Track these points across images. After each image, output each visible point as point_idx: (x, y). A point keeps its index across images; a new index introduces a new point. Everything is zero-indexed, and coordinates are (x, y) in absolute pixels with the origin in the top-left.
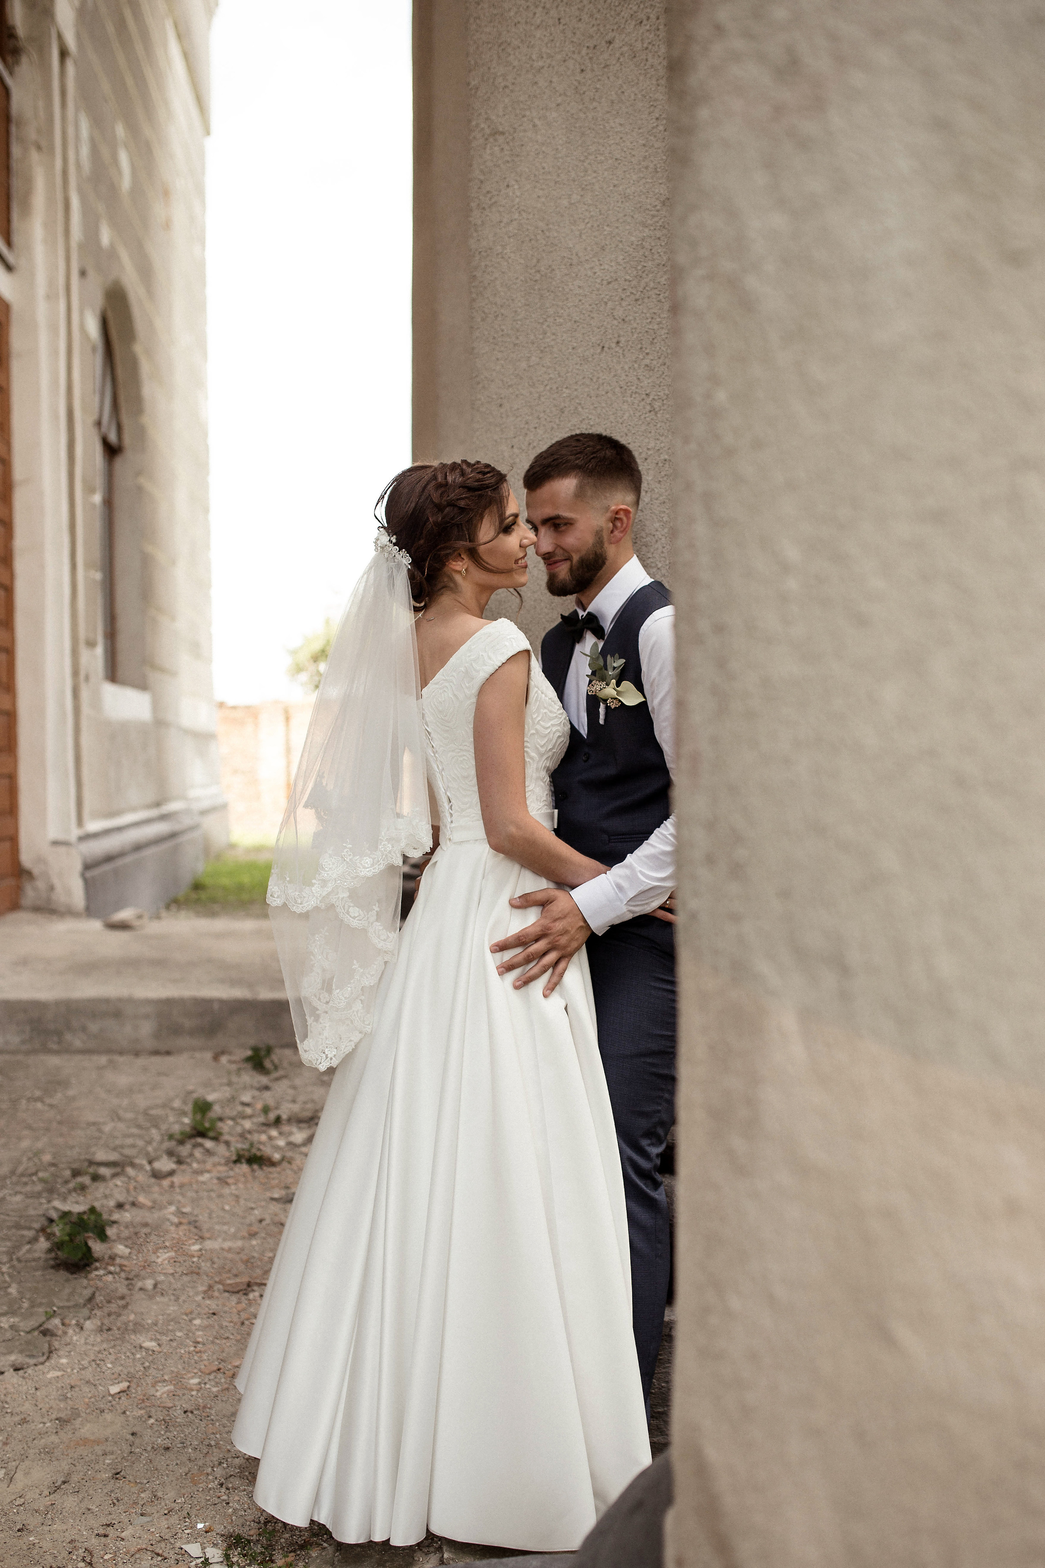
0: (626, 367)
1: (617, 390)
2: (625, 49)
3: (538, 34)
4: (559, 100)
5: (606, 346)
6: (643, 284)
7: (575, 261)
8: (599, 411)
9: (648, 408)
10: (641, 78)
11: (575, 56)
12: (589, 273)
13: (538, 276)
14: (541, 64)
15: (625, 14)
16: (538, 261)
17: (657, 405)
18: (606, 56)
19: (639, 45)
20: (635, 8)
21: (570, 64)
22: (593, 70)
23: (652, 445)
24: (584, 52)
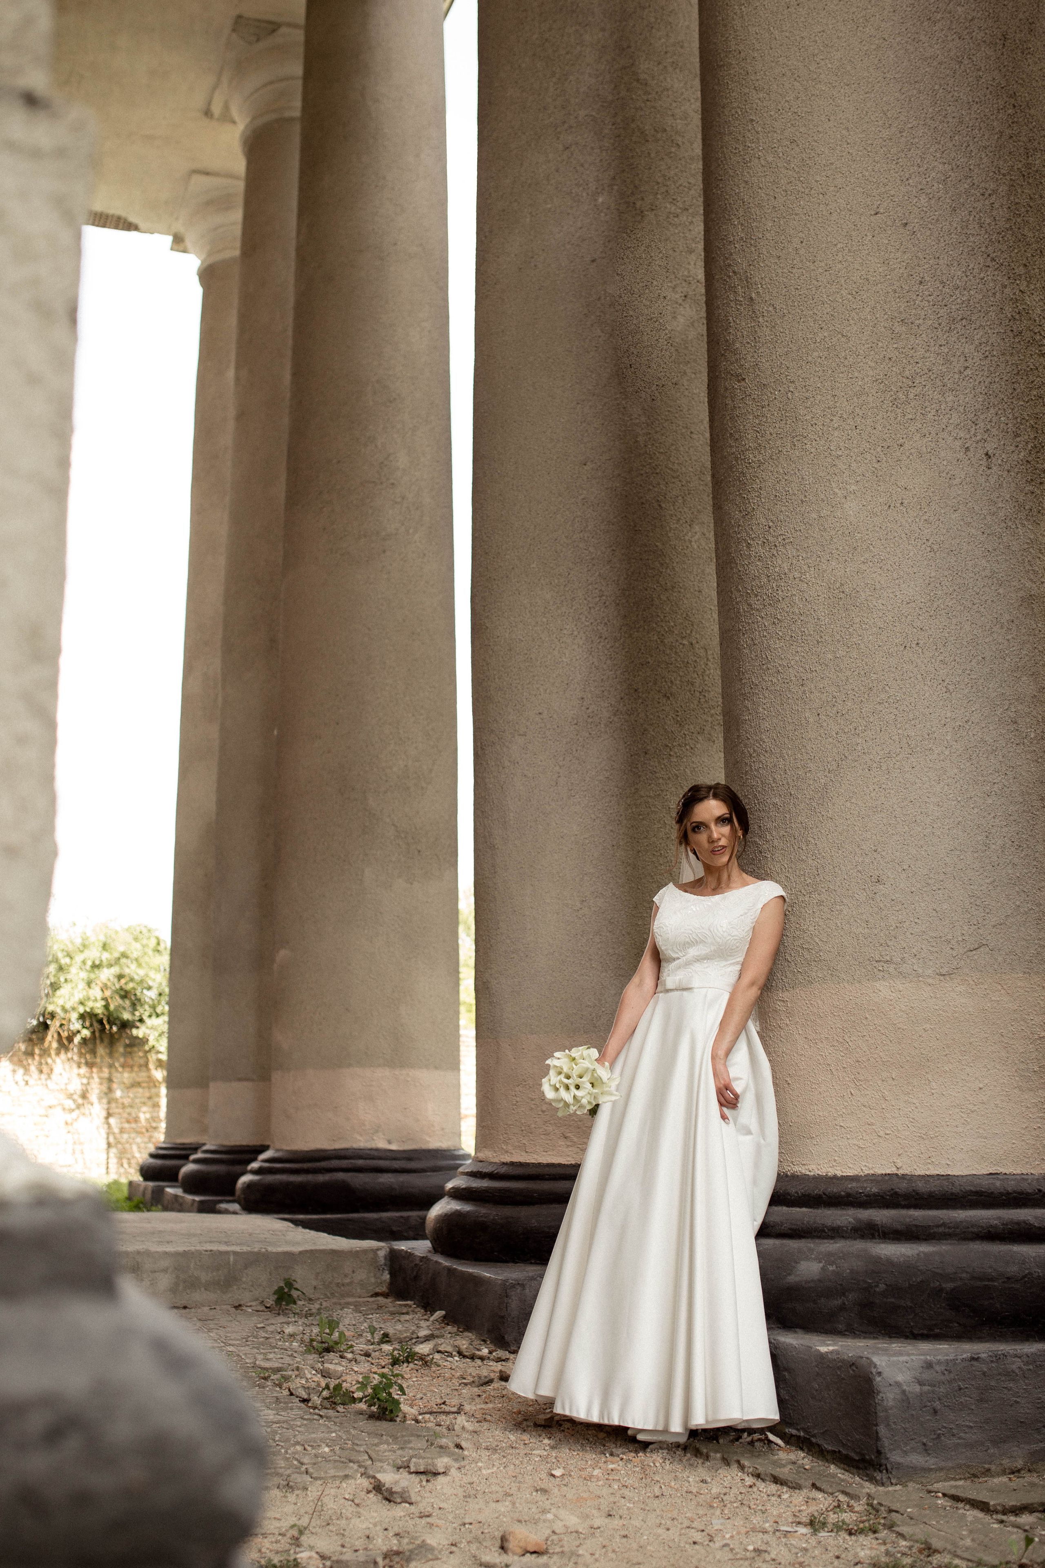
0: (926, 661)
2: (913, 451)
3: (836, 433)
4: (858, 478)
5: (908, 645)
6: (935, 605)
7: (878, 587)
8: (904, 690)
9: (945, 690)
10: (927, 471)
11: (872, 451)
13: (842, 595)
14: (840, 453)
15: (912, 429)
16: (842, 585)
17: (951, 687)
18: (898, 454)
19: (924, 449)
20: (920, 426)
21: (868, 456)
22: (887, 462)
23: (949, 715)
24: (879, 449)
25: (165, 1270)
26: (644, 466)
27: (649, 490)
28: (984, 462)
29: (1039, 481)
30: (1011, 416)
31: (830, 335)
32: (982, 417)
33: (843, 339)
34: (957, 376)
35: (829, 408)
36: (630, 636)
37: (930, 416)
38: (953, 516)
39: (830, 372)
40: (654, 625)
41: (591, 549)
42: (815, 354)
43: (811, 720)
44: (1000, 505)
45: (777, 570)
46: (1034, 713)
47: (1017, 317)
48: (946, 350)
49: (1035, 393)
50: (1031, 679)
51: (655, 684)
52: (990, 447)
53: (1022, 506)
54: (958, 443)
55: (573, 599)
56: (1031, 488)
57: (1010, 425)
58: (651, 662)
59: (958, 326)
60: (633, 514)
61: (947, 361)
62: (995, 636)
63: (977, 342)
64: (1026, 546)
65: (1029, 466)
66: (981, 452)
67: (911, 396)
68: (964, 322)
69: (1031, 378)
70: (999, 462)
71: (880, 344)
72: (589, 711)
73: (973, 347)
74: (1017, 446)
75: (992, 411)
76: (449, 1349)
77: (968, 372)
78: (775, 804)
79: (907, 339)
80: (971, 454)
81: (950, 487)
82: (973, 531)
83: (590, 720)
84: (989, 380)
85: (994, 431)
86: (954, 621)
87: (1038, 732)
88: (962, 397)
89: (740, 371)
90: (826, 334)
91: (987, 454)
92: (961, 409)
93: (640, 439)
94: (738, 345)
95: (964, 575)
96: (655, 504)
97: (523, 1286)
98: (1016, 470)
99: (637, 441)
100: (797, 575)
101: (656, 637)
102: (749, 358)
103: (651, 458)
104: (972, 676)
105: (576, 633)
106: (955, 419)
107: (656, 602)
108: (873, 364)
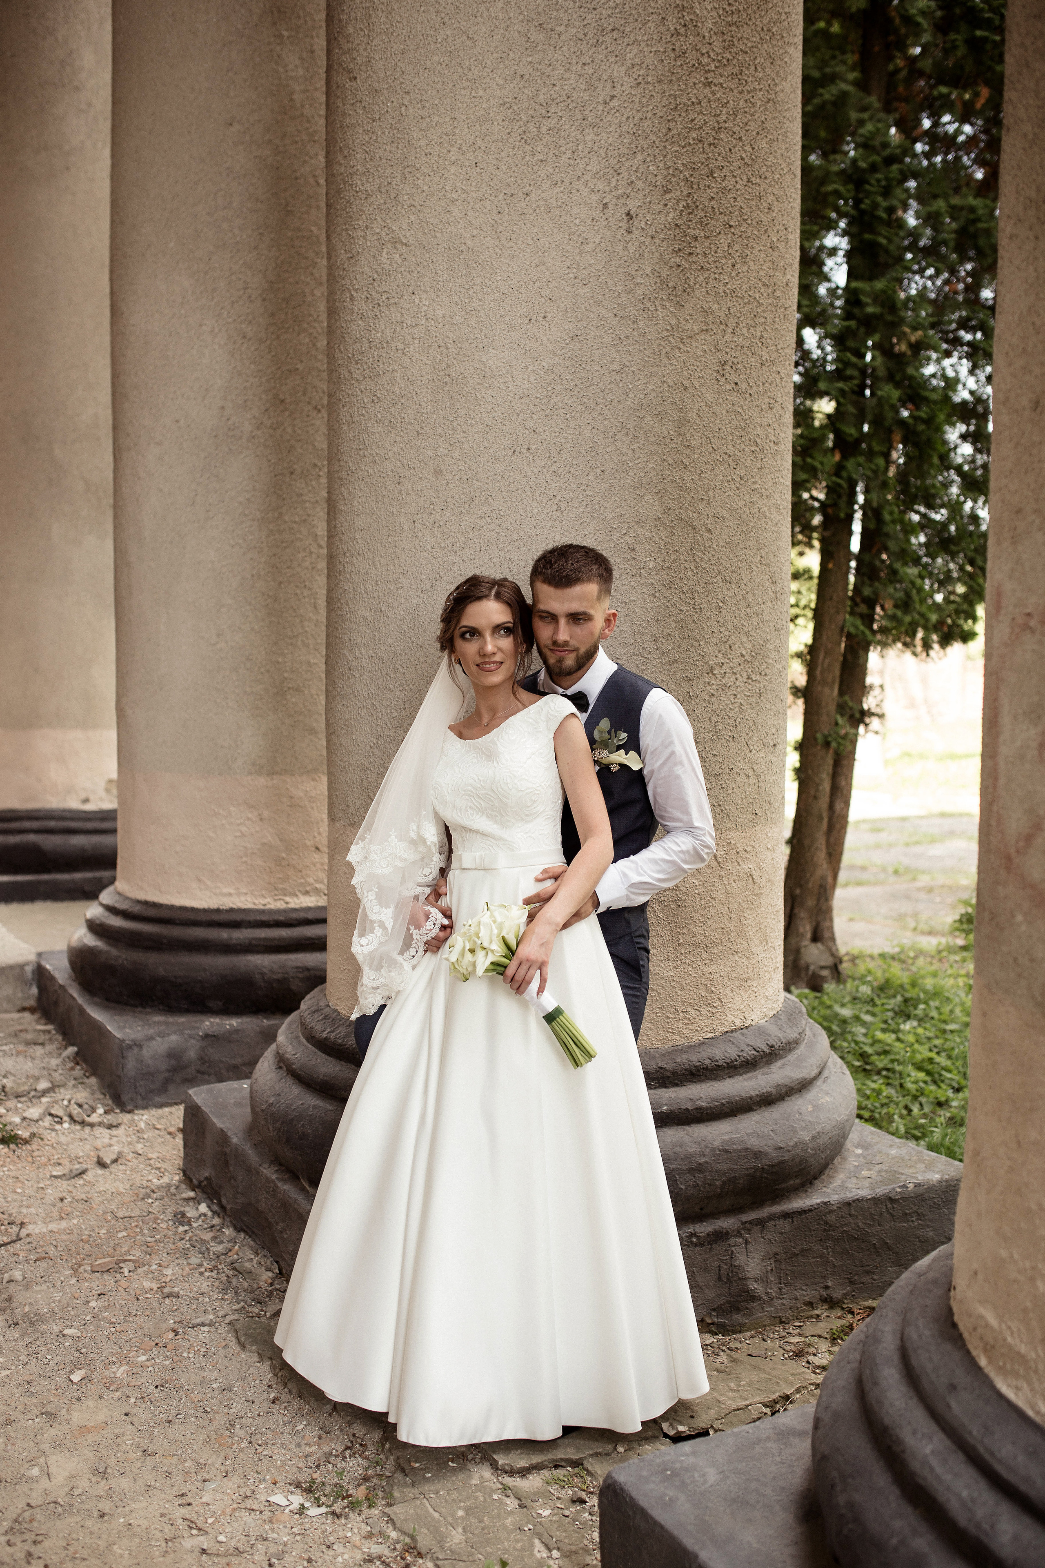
0: (536, 470)
1: (527, 488)
3: (453, 169)
4: (475, 232)
5: (517, 450)
6: (552, 403)
7: (488, 374)
8: (509, 504)
9: (555, 507)
10: (556, 231)
11: (492, 198)
12: (503, 386)
13: (447, 379)
14: (455, 196)
15: (542, 174)
16: (448, 366)
18: (523, 205)
19: (553, 201)
20: (551, 171)
21: (488, 204)
22: (509, 214)
24: (501, 197)
26: (299, 131)
27: (305, 161)
28: (624, 225)
29: (688, 251)
30: (661, 165)
31: (453, 35)
32: (627, 164)
33: (469, 43)
34: (600, 108)
35: (447, 134)
37: (564, 158)
38: (582, 292)
39: (450, 86)
41: (236, 231)
42: (436, 58)
43: (406, 527)
44: (639, 280)
45: (379, 335)
46: (656, 538)
47: (682, 31)
48: (591, 71)
49: (694, 135)
50: (656, 498)
51: (304, 393)
52: (633, 205)
53: (664, 283)
54: (595, 197)
55: (214, 289)
56: (678, 260)
57: (659, 177)
59: (608, 39)
60: (285, 190)
61: (590, 86)
62: (619, 444)
63: (629, 63)
64: (665, 334)
65: (678, 231)
66: (622, 211)
67: (544, 129)
68: (615, 34)
69: (691, 116)
70: (643, 225)
71: (512, 55)
73: (623, 69)
74: (666, 205)
75: (640, 157)
77: (615, 103)
78: (365, 618)
79: (544, 51)
80: (609, 212)
81: (581, 253)
82: (604, 312)
84: (639, 115)
85: (640, 184)
86: (572, 424)
87: (659, 560)
88: (604, 136)
89: (352, 65)
90: (449, 33)
91: (628, 214)
92: (602, 152)
94: (351, 30)
95: (588, 368)
96: (311, 180)
98: (662, 236)
99: (291, 99)
100: (401, 346)
102: (361, 51)
104: (588, 493)
106: (594, 164)
108: (501, 82)
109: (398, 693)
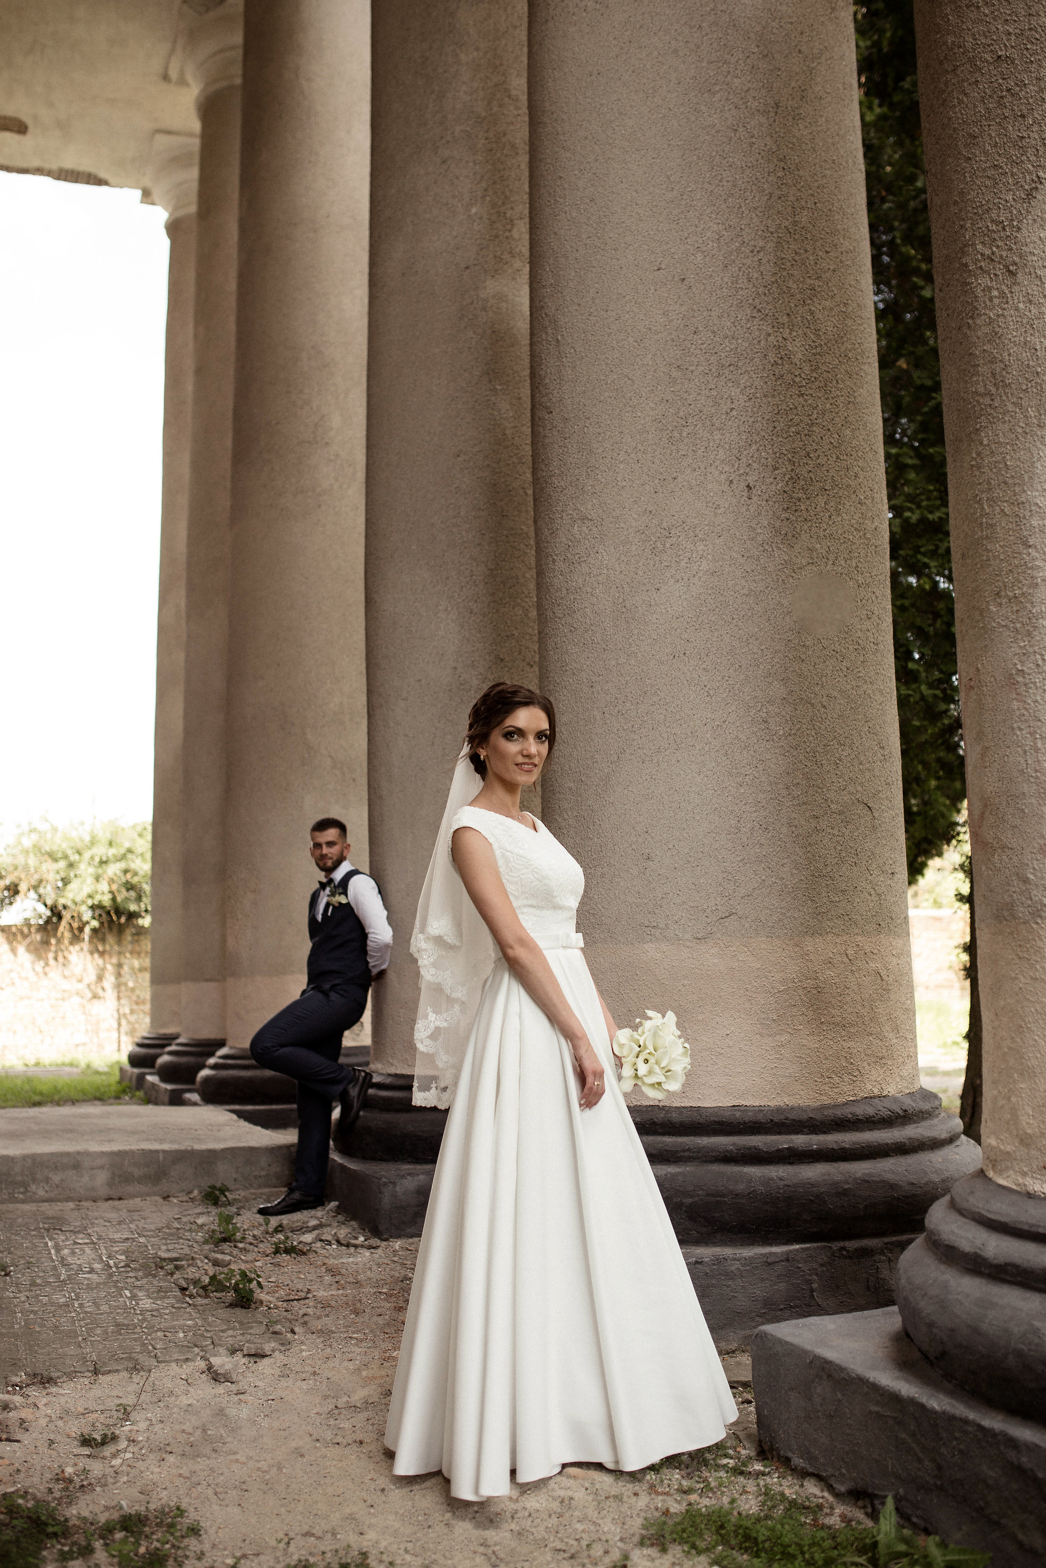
0: (691, 669)
1: (685, 682)
2: (685, 483)
3: (622, 466)
6: (700, 620)
7: (653, 603)
9: (706, 694)
11: (650, 483)
12: (664, 611)
13: (624, 610)
14: (624, 484)
15: (685, 464)
16: (624, 600)
17: (711, 692)
18: (672, 486)
19: (694, 482)
20: (691, 461)
21: (647, 487)
22: (663, 493)
23: (709, 716)
24: (656, 481)
25: (102, 1167)
26: (511, 457)
27: (516, 478)
28: (745, 494)
29: (794, 508)
30: (770, 451)
31: (619, 378)
32: (745, 453)
33: (629, 382)
34: (724, 417)
35: (617, 443)
36: (497, 611)
37: (700, 452)
38: (717, 541)
39: (618, 411)
40: (519, 601)
41: (464, 533)
42: (607, 394)
43: (598, 718)
44: (759, 531)
45: (574, 584)
46: (784, 712)
47: (780, 362)
48: (715, 394)
49: (793, 430)
50: (781, 683)
51: (520, 653)
52: (751, 480)
53: (778, 531)
54: (723, 477)
55: (447, 578)
56: (787, 515)
57: (770, 460)
58: (517, 634)
59: (726, 372)
60: (501, 500)
61: (716, 404)
62: (751, 646)
63: (742, 386)
64: (781, 567)
65: (786, 495)
66: (743, 485)
67: (685, 434)
68: (731, 368)
69: (790, 417)
70: (759, 492)
71: (660, 388)
72: (462, 678)
73: (738, 390)
74: (775, 478)
75: (754, 447)
76: (329, 1238)
77: (734, 413)
78: (570, 789)
79: (682, 383)
80: (734, 486)
81: (715, 515)
82: (734, 554)
83: (462, 687)
84: (752, 419)
85: (755, 465)
86: (716, 634)
87: (786, 729)
88: (728, 435)
89: (549, 404)
90: (615, 377)
91: (748, 486)
92: (727, 446)
93: (507, 432)
94: (547, 381)
95: (725, 594)
96: (521, 492)
97: (394, 1184)
98: (774, 500)
99: (505, 434)
100: (590, 590)
101: (521, 612)
102: (555, 394)
103: (518, 449)
104: (730, 682)
105: (449, 609)
106: (721, 455)
107: (522, 580)
108: (653, 406)
109: (596, 840)
